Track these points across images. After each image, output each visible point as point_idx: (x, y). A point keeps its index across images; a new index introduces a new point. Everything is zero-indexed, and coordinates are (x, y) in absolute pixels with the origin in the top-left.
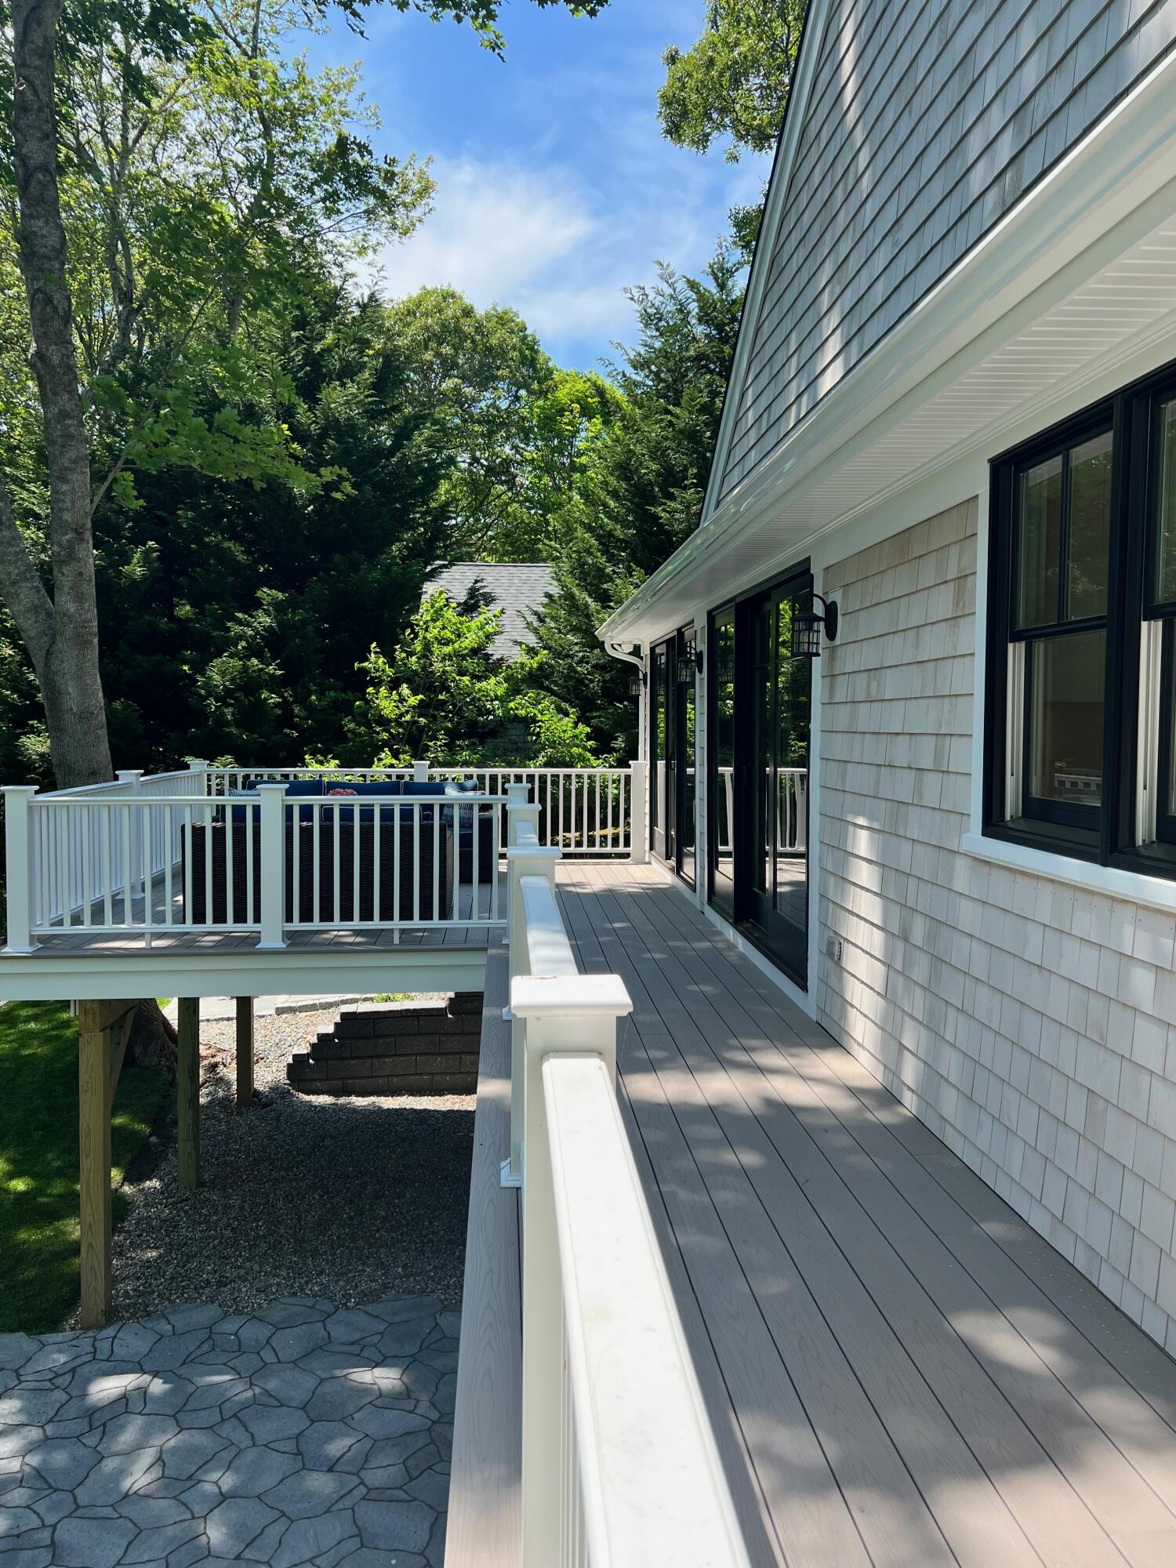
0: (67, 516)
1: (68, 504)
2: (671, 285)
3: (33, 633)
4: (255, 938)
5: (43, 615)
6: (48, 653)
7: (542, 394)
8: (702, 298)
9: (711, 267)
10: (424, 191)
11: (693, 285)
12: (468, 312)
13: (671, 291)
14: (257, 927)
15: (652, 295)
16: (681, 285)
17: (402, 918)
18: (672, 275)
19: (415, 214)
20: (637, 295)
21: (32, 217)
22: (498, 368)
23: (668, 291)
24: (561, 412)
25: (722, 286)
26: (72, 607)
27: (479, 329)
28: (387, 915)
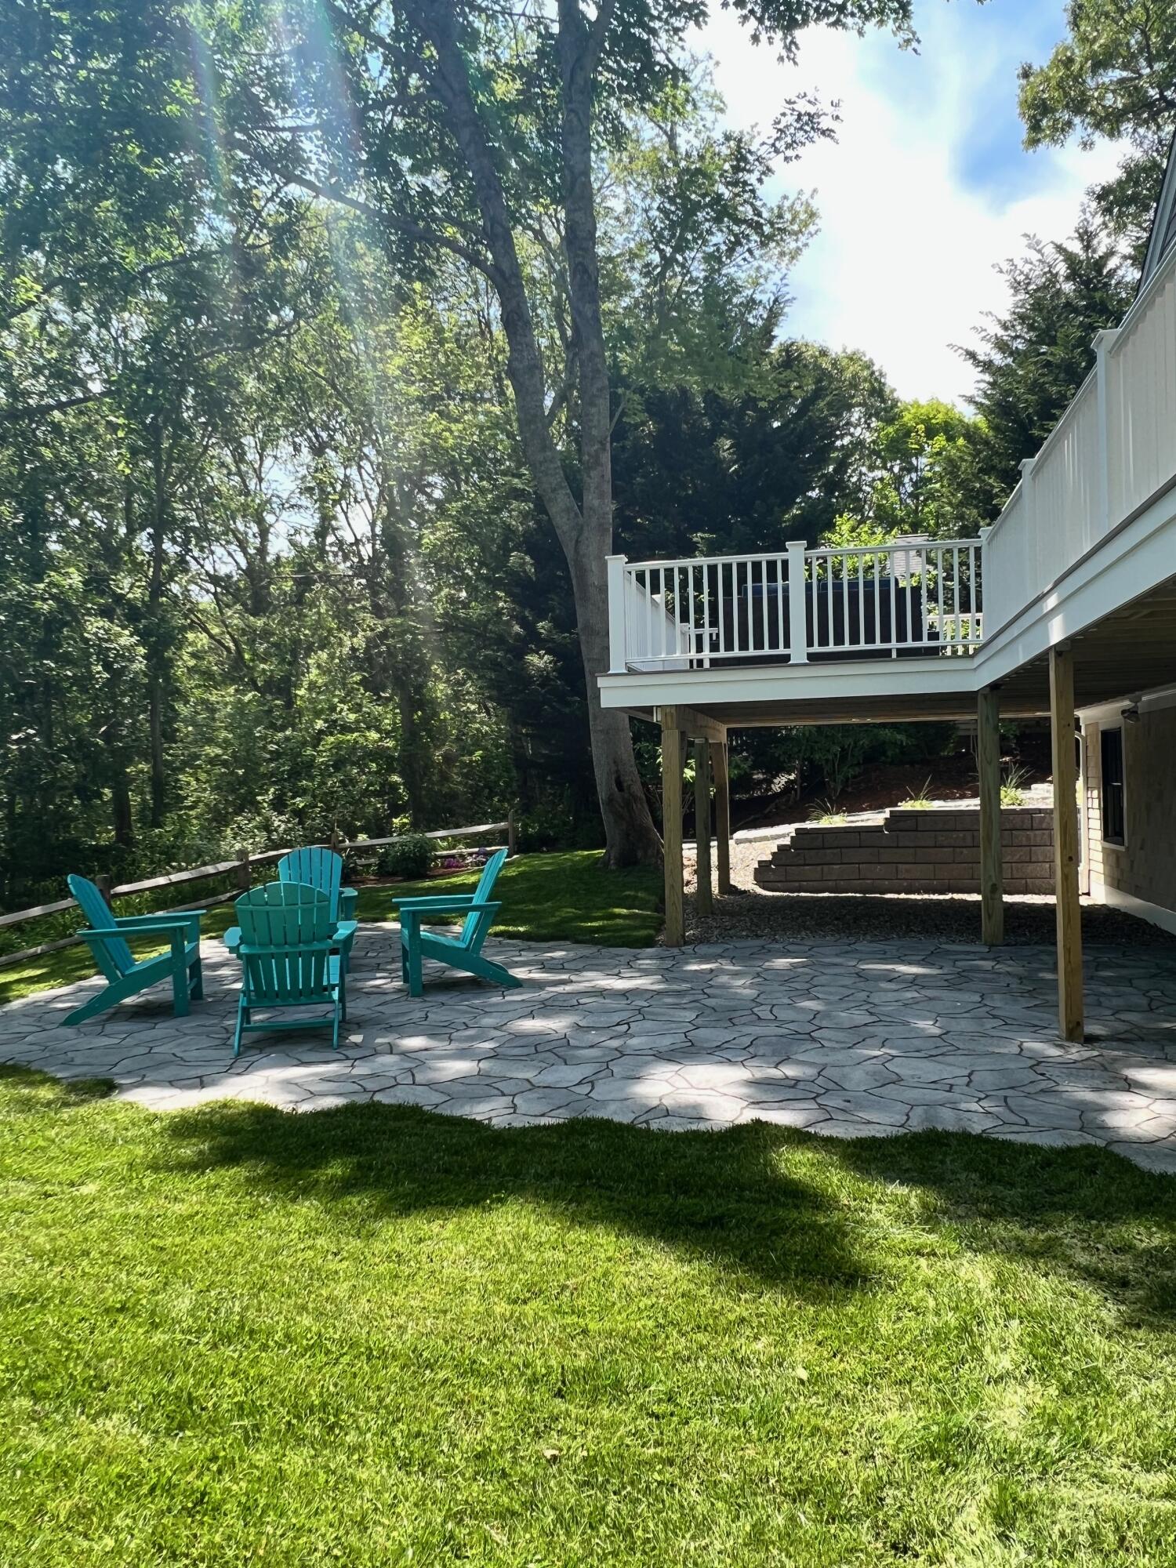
0: (594, 432)
1: (595, 423)
2: (1039, 251)
3: (565, 528)
4: (787, 658)
5: (572, 515)
6: (577, 542)
7: (890, 421)
8: (1070, 258)
9: (1077, 231)
10: (812, 215)
11: (1060, 249)
12: (824, 353)
13: (1039, 256)
14: (786, 651)
15: (1020, 264)
16: (1049, 250)
17: (898, 641)
18: (1038, 243)
19: (803, 239)
20: (1006, 267)
21: (575, 210)
22: (853, 397)
23: (1037, 256)
24: (908, 434)
25: (1087, 247)
26: (596, 503)
27: (834, 365)
28: (886, 638)
